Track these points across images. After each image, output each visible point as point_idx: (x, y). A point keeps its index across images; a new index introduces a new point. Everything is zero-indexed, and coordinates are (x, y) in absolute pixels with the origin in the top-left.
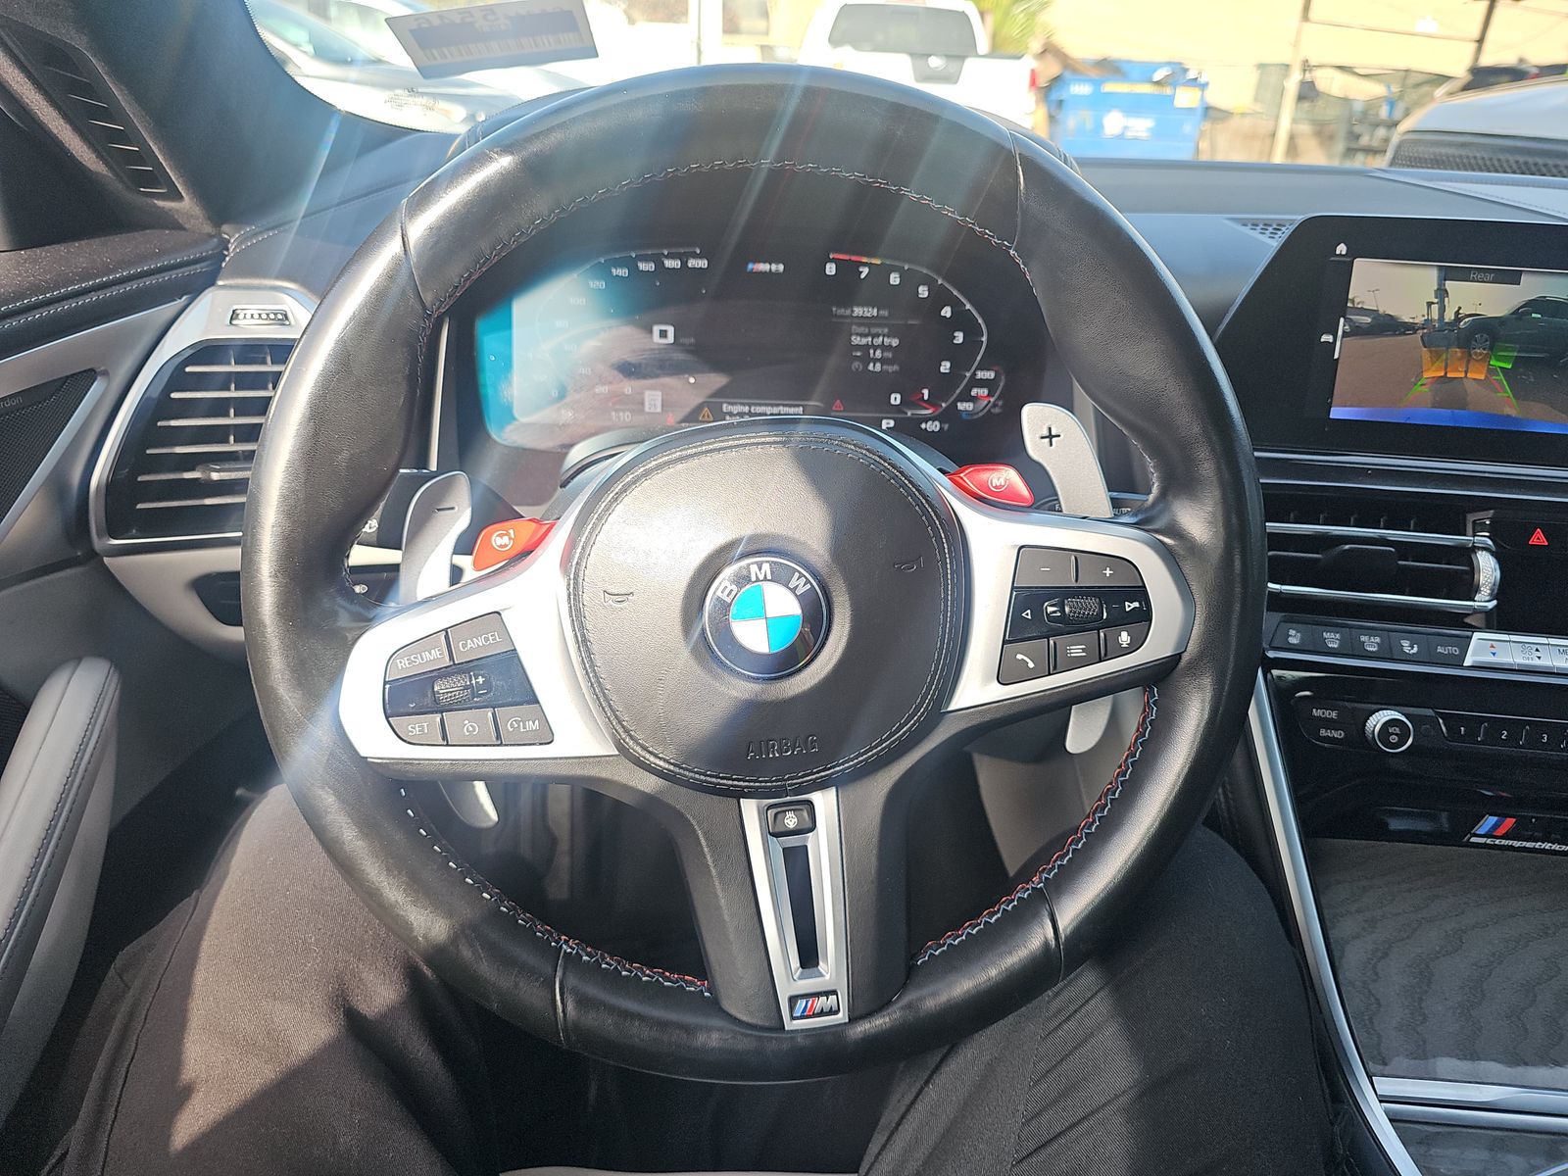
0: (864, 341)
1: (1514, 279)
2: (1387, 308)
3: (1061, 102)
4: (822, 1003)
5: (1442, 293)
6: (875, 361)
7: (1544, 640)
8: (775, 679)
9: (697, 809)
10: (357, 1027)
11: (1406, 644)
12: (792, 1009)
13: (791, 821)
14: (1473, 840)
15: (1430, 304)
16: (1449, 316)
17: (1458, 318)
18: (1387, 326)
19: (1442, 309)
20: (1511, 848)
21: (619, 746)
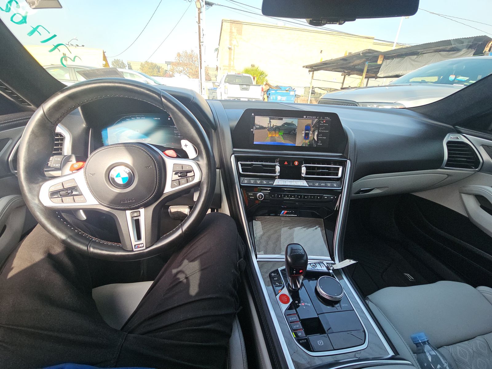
0: (177, 132)
1: (282, 119)
2: (261, 124)
3: (269, 94)
4: (141, 245)
5: (270, 122)
6: (179, 136)
7: (287, 180)
8: (124, 188)
9: (116, 213)
10: (50, 257)
11: (264, 182)
12: (135, 247)
13: (135, 214)
14: (280, 215)
15: (268, 124)
16: (272, 126)
17: (273, 126)
18: (262, 128)
19: (270, 125)
20: (287, 216)
21: (99, 202)
